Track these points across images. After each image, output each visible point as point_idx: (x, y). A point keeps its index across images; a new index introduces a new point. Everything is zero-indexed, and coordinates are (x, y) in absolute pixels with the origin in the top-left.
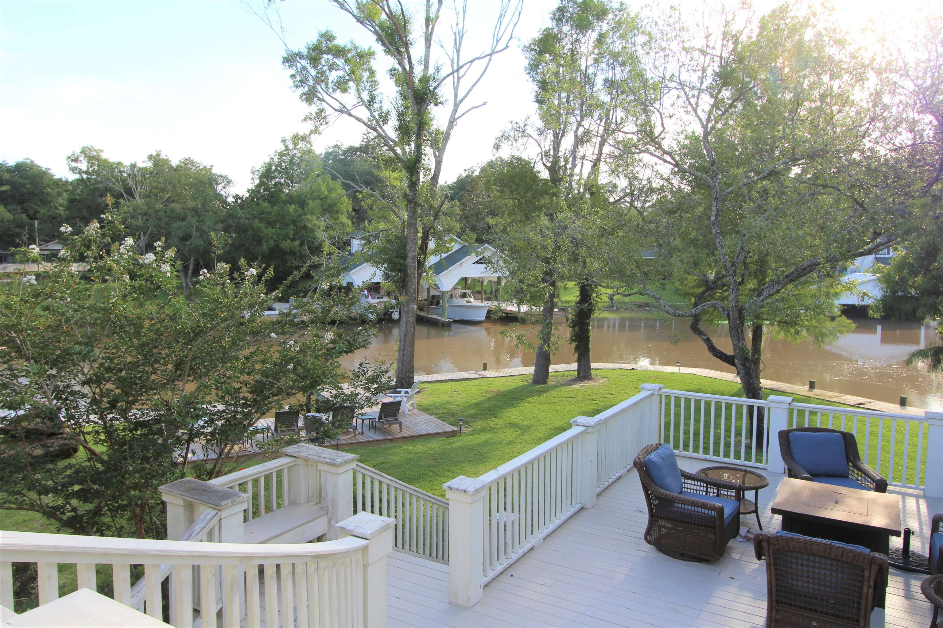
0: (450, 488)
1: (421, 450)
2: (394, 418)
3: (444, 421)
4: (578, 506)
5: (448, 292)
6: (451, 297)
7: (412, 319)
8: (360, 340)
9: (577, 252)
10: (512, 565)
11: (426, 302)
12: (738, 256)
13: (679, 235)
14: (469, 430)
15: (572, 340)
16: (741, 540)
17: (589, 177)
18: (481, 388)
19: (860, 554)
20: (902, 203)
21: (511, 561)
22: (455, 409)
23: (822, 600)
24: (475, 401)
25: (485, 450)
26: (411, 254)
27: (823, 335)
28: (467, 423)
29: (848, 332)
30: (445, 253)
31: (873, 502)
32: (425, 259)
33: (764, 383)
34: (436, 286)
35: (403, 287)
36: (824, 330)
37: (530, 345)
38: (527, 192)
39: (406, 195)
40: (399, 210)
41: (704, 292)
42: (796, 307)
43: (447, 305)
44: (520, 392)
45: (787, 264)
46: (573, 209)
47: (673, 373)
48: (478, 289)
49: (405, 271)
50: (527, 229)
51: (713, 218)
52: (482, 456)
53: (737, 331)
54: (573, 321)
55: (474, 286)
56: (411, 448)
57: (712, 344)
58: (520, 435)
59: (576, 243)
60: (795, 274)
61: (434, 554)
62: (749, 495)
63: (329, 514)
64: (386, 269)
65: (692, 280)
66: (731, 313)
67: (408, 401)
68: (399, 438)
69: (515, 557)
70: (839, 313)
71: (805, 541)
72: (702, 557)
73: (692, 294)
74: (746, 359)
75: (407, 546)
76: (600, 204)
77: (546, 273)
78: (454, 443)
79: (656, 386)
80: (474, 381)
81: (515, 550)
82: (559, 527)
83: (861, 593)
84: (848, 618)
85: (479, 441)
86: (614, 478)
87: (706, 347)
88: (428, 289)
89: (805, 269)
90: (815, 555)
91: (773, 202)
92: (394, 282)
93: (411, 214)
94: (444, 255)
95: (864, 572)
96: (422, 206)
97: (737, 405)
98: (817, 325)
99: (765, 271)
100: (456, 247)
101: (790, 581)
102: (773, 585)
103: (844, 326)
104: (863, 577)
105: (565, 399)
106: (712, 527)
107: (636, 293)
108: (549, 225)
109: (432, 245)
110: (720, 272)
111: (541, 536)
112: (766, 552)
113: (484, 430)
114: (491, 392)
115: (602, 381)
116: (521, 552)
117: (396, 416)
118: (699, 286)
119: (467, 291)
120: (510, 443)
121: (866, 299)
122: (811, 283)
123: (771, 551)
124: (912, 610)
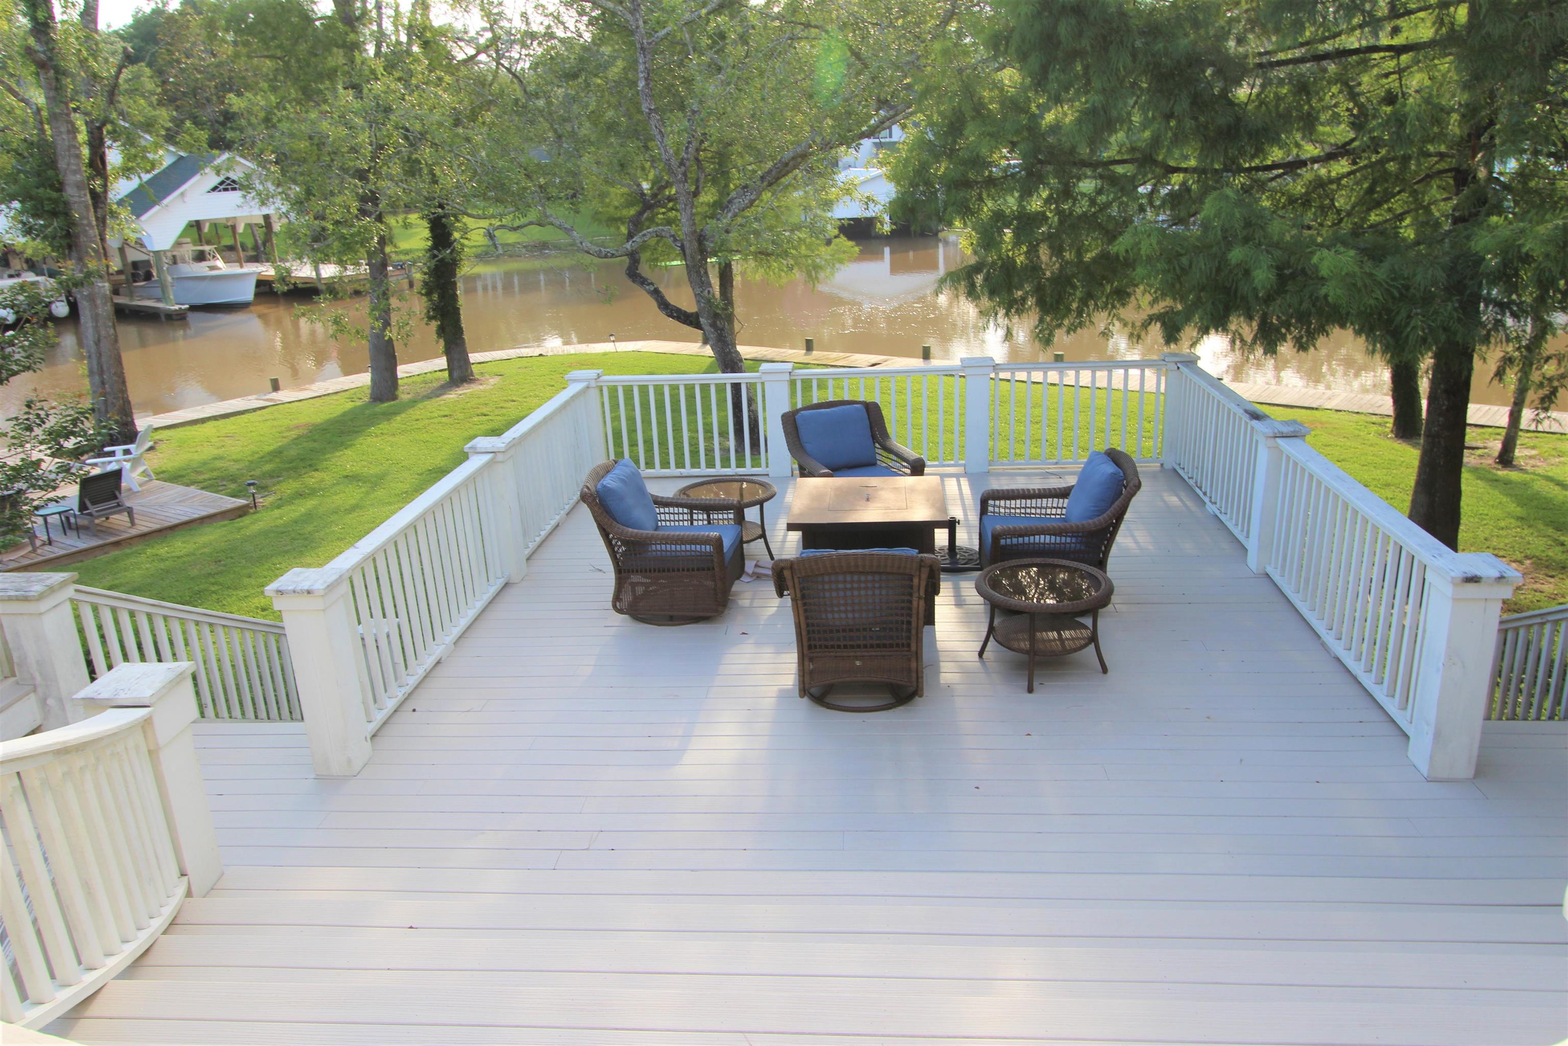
0: (280, 592)
1: (184, 551)
2: (113, 503)
3: (216, 492)
4: (500, 583)
5: (165, 252)
6: (175, 263)
7: (105, 310)
8: (17, 356)
9: (414, 156)
10: (410, 694)
11: (123, 277)
12: (687, 148)
13: (588, 117)
14: (270, 499)
15: (430, 318)
16: (748, 579)
17: (413, 12)
18: (275, 423)
19: (907, 558)
20: (912, 52)
21: (408, 689)
22: (234, 468)
23: (865, 630)
24: (271, 448)
25: (310, 528)
26: (71, 179)
27: (816, 267)
28: (263, 488)
29: (849, 261)
30: (148, 172)
31: (912, 490)
32: (105, 186)
33: (745, 351)
34: (140, 244)
35: (70, 247)
36: (818, 260)
37: (358, 332)
38: (296, 42)
39: (29, 51)
40: (18, 83)
41: (640, 213)
42: (776, 227)
43: (169, 279)
44: (352, 420)
45: (760, 158)
46: (397, 74)
47: (605, 354)
48: (227, 241)
49: (67, 215)
50: (313, 115)
51: (641, 84)
52: (306, 539)
53: (698, 272)
54: (426, 284)
55: (219, 237)
56: (162, 550)
57: (662, 298)
58: (367, 493)
59: (413, 140)
60: (774, 173)
61: (263, 714)
62: (751, 514)
63: (40, 690)
64: (22, 212)
65: (618, 193)
66: (687, 244)
67: (134, 468)
68: (131, 538)
69: (412, 681)
70: (836, 232)
71: (839, 556)
72: (701, 614)
73: (621, 220)
74: (716, 316)
75: (210, 711)
76: (441, 64)
77: (363, 199)
78: (247, 527)
79: (591, 373)
80: (259, 412)
81: (410, 670)
82: (476, 619)
83: (910, 609)
84: (898, 645)
85: (294, 515)
86: (549, 528)
87: (654, 304)
88: (122, 250)
89: (787, 164)
90: (852, 573)
91: (736, 52)
92: (45, 238)
93: (52, 94)
94: (146, 177)
95: (911, 580)
96: (73, 76)
97: (716, 385)
98: (809, 253)
99: (728, 172)
100: (165, 157)
101: (824, 616)
102: (803, 626)
103: (844, 252)
104: (911, 587)
105: (435, 420)
106: (709, 569)
107: (531, 223)
108: (357, 105)
109: (114, 157)
110: (662, 178)
111: (450, 639)
112: (790, 584)
113: (300, 495)
114: (297, 427)
115: (492, 381)
116: (421, 672)
117: (116, 498)
118: (630, 204)
119: (207, 248)
120: (354, 508)
121: (871, 205)
122: (796, 189)
123: (796, 581)
124: (967, 620)
